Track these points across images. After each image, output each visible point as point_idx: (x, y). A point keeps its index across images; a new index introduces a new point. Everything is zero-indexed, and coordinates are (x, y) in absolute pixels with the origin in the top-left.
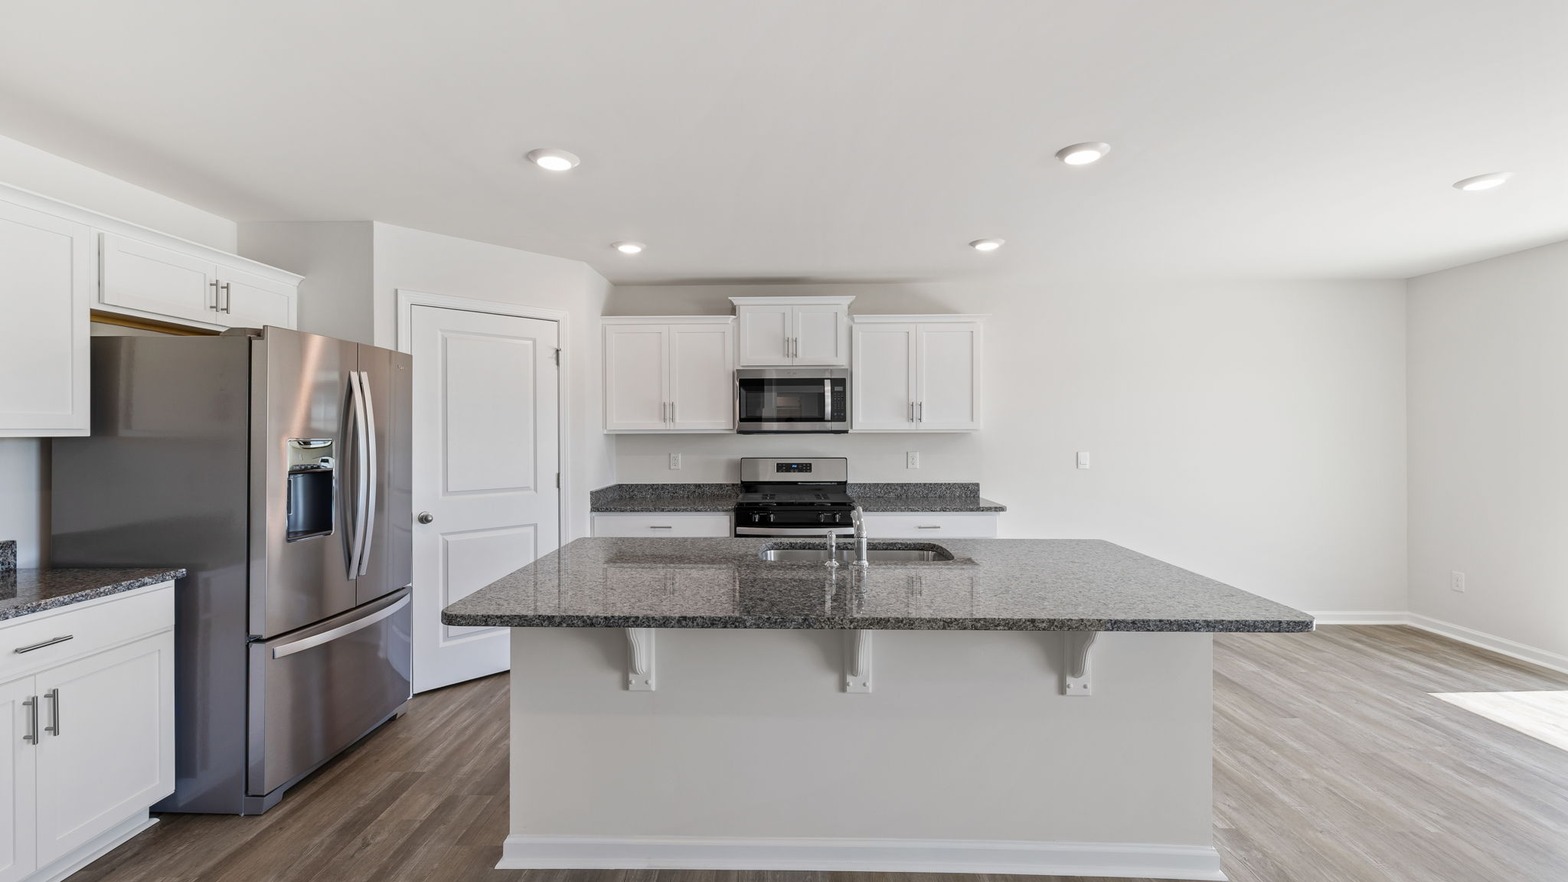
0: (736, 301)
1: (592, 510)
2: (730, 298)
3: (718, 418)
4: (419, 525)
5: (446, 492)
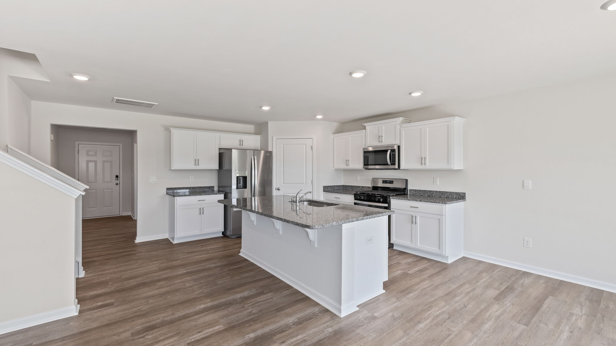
0: (365, 124)
1: (324, 191)
2: (363, 124)
3: (360, 165)
4: (277, 190)
5: (284, 183)
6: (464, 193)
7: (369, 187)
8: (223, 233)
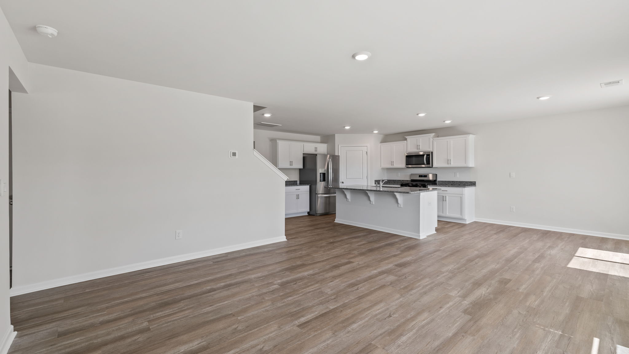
0: (406, 137)
3: (403, 164)
4: (342, 183)
5: (346, 178)
6: (475, 182)
7: (407, 181)
8: (308, 213)
